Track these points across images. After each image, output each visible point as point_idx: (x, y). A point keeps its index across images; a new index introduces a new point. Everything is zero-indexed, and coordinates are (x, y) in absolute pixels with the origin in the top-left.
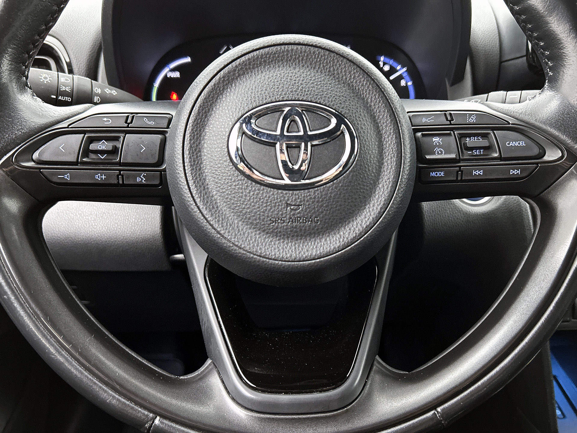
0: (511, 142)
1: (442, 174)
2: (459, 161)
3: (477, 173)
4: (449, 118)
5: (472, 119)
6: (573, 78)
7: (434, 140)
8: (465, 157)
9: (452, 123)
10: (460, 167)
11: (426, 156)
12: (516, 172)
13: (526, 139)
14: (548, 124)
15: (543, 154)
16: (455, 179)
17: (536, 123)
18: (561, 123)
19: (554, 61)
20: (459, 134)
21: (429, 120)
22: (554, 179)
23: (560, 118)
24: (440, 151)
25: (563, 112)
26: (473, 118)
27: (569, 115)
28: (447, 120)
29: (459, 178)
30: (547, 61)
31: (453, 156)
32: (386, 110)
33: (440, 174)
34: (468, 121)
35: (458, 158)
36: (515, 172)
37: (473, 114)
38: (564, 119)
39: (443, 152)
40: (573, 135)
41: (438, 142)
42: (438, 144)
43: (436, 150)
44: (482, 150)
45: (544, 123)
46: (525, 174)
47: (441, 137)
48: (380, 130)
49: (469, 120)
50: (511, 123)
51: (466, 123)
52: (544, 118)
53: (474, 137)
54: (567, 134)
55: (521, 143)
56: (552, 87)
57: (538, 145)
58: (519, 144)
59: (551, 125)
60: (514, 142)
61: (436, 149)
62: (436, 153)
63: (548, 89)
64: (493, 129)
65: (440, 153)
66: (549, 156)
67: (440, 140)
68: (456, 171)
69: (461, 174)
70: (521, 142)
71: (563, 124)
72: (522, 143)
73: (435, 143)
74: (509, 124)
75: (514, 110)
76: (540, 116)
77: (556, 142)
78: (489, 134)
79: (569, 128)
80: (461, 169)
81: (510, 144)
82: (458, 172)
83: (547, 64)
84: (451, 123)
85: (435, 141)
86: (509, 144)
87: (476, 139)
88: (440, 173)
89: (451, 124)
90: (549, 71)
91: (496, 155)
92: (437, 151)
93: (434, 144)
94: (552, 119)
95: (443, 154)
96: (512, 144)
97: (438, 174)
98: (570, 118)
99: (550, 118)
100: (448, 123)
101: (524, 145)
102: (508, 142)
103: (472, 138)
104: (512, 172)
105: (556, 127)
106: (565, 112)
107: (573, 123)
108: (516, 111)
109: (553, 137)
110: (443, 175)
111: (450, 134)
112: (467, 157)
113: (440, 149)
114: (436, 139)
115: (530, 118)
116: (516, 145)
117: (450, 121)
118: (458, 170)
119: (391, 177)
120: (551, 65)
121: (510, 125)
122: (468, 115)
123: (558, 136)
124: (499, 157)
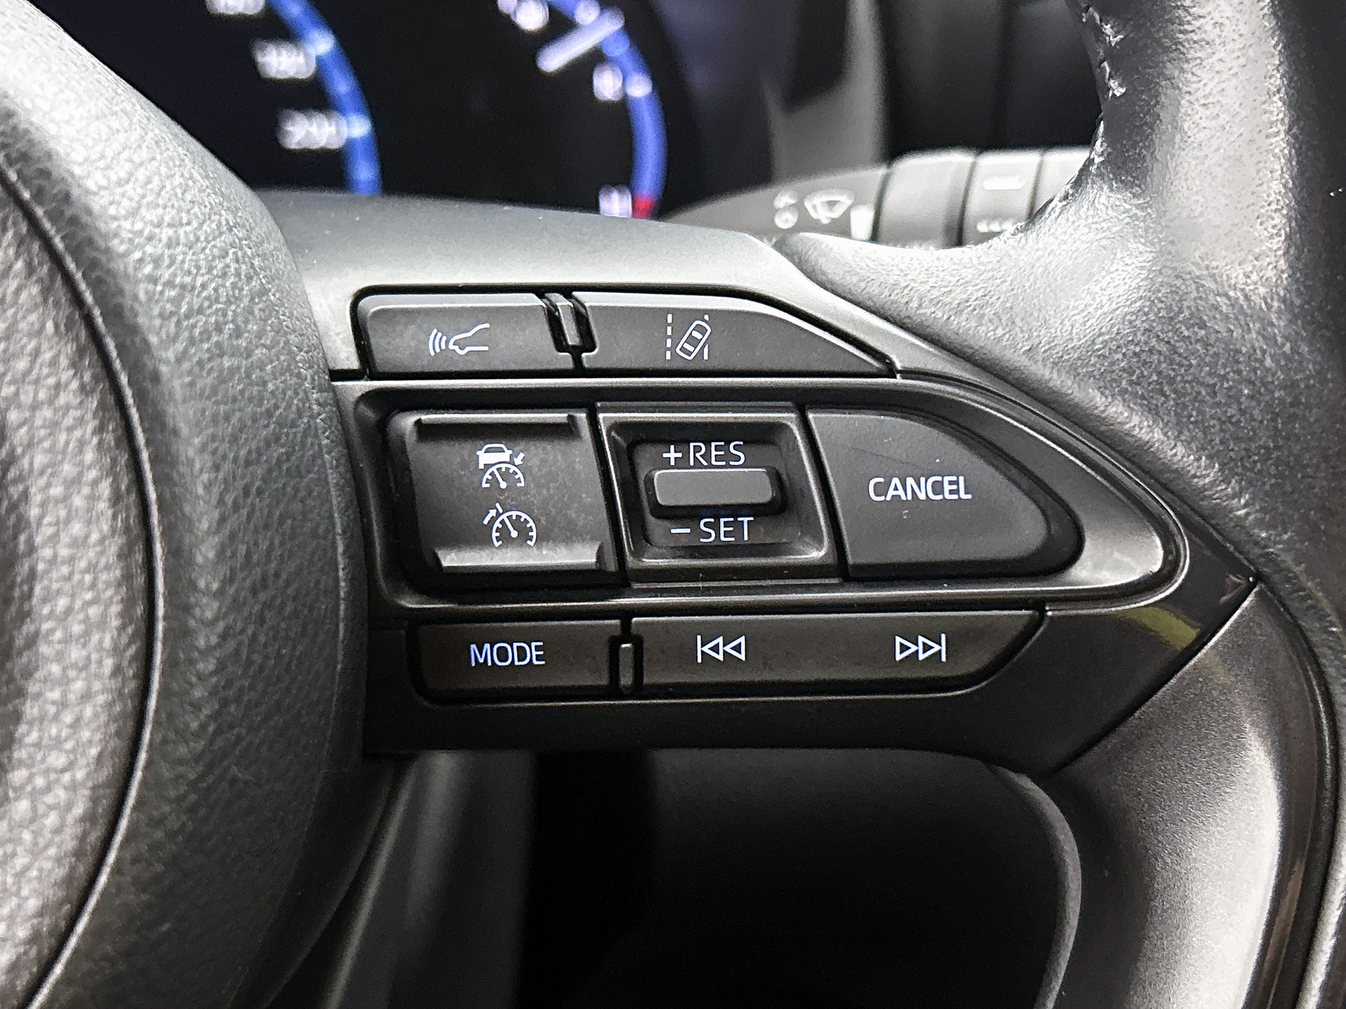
0: (896, 481)
1: (533, 653)
2: (622, 580)
3: (718, 649)
4: (572, 337)
5: (693, 341)
6: (1221, 121)
7: (484, 458)
8: (649, 562)
9: (586, 365)
10: (626, 614)
11: (441, 554)
12: (927, 648)
13: (979, 463)
14: (1091, 375)
15: (1066, 551)
16: (604, 681)
17: (1033, 368)
18: (1159, 374)
19: (1126, 21)
20: (620, 427)
21: (461, 344)
22: (1132, 692)
23: (1154, 342)
24: (517, 523)
25: (1169, 308)
26: (697, 335)
27: (1203, 325)
28: (560, 343)
29: (626, 679)
30: (1097, 17)
31: (583, 555)
32: (50, 326)
33: (522, 654)
34: (668, 356)
35: (612, 566)
36: (923, 649)
37: (699, 314)
38: (1174, 350)
39: (534, 534)
40: (1222, 442)
41: (506, 475)
42: (503, 485)
43: (493, 520)
44: (746, 520)
45: (1073, 370)
46: (974, 661)
47: (522, 445)
48: (13, 450)
49: (675, 345)
50: (899, 366)
51: (659, 365)
52: (1075, 343)
53: (708, 444)
54: (1193, 438)
55: (947, 488)
56: (1120, 161)
57: (1041, 495)
58: (938, 488)
59: (1107, 382)
60: (910, 481)
61: (493, 513)
62: (495, 534)
63: (1101, 176)
64: (804, 401)
65: (514, 534)
66: (1097, 566)
67: (518, 461)
68: (606, 638)
69: (631, 655)
70: (947, 479)
71: (1171, 381)
72: (955, 489)
73: (487, 476)
74: (891, 371)
75: (923, 288)
76: (1055, 322)
77: (1132, 481)
78: (780, 427)
79: (1203, 402)
80: (634, 631)
81: (891, 492)
82: (614, 643)
83: (1099, 32)
84: (577, 360)
85: (487, 466)
86: (882, 489)
87: (714, 453)
88: (520, 649)
89: (579, 371)
90: (1111, 77)
91: (816, 554)
92: (497, 524)
93: (484, 485)
94: (1113, 345)
95: (531, 543)
96: (901, 492)
97: (513, 653)
98: (1207, 346)
99: (1105, 343)
100: (565, 360)
101: (963, 496)
102: (882, 480)
103: (697, 449)
104: (904, 648)
105: (1135, 395)
106: (1181, 311)
107: (1224, 378)
108: (935, 293)
109: (1120, 452)
110: (538, 658)
111: (566, 431)
112: (662, 562)
113: (514, 514)
114: (492, 457)
115: (1000, 339)
116: (922, 496)
117: (576, 352)
118: (618, 632)
119: (84, 754)
120: (1114, 41)
121: (899, 380)
122: (670, 317)
123: (1144, 447)
124: (831, 561)
